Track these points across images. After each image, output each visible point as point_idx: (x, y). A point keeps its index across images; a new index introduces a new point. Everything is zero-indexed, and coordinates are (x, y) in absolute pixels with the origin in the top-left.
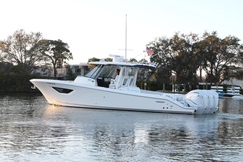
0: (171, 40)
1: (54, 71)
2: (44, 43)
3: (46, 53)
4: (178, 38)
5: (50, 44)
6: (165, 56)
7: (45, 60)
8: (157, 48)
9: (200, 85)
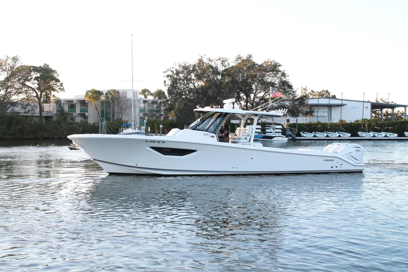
0: (195, 65)
1: (39, 108)
2: (24, 70)
3: (27, 83)
4: (203, 63)
5: (32, 72)
6: (187, 87)
7: (26, 93)
8: (175, 76)
9: (233, 123)
